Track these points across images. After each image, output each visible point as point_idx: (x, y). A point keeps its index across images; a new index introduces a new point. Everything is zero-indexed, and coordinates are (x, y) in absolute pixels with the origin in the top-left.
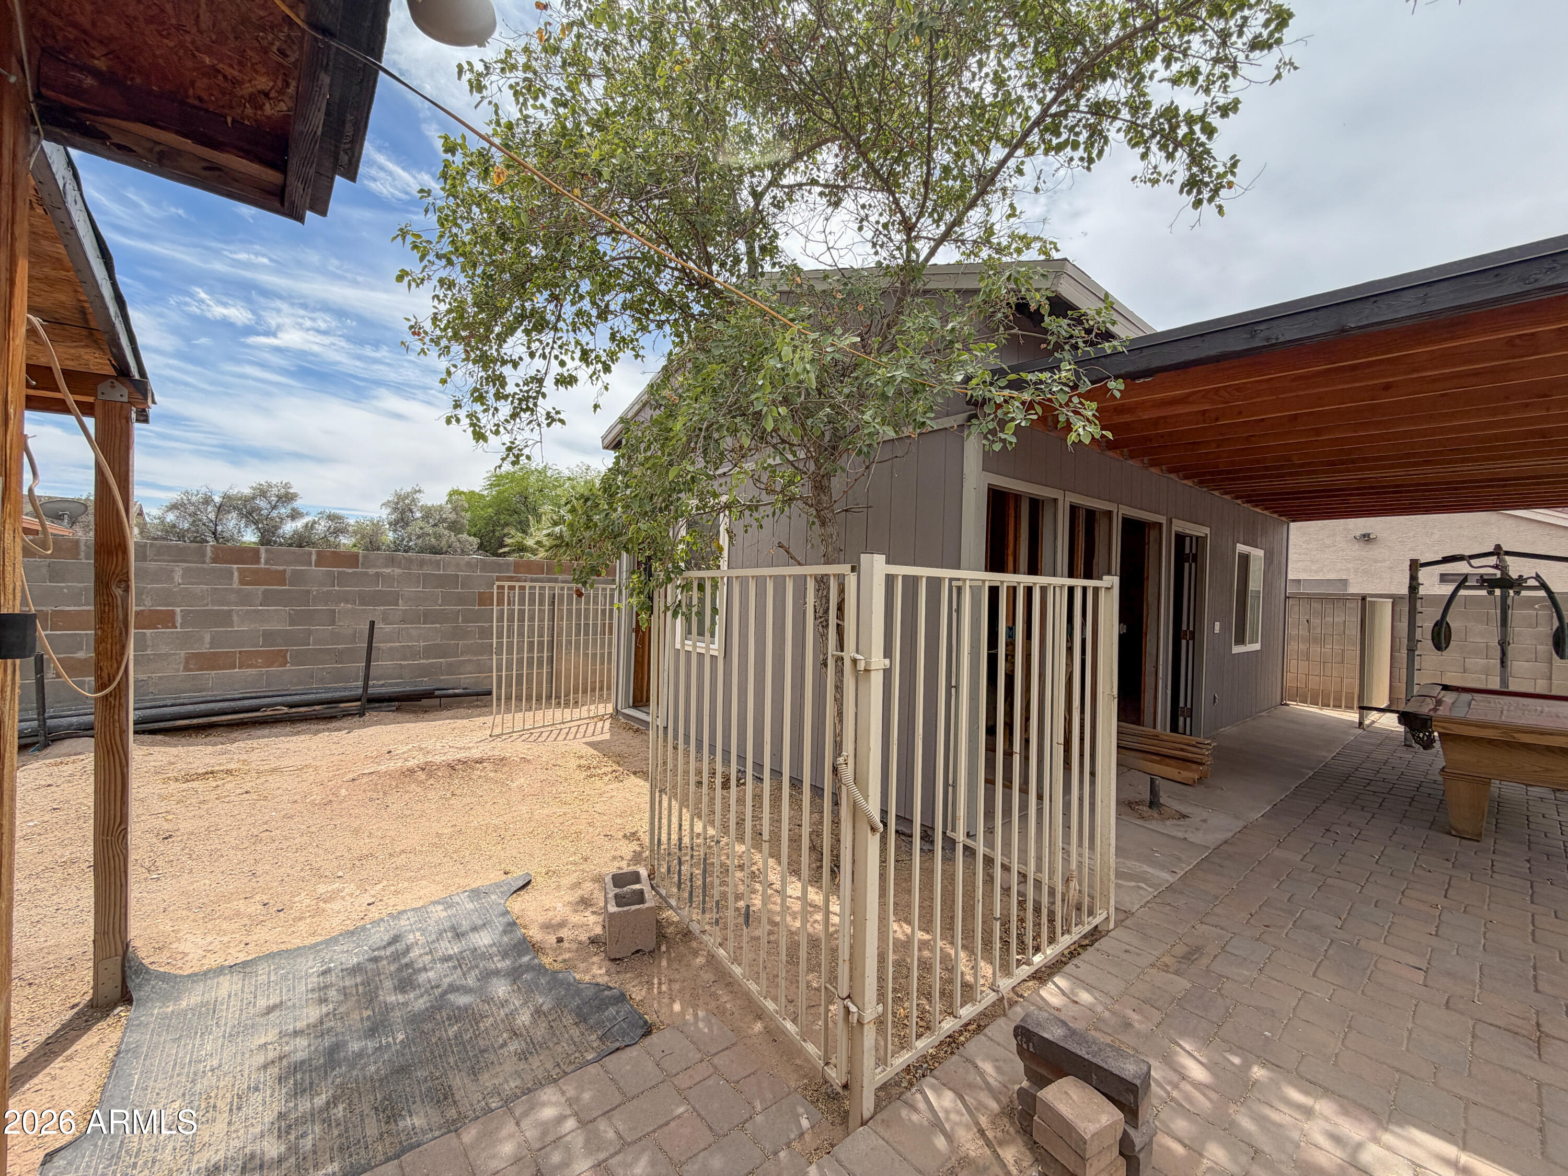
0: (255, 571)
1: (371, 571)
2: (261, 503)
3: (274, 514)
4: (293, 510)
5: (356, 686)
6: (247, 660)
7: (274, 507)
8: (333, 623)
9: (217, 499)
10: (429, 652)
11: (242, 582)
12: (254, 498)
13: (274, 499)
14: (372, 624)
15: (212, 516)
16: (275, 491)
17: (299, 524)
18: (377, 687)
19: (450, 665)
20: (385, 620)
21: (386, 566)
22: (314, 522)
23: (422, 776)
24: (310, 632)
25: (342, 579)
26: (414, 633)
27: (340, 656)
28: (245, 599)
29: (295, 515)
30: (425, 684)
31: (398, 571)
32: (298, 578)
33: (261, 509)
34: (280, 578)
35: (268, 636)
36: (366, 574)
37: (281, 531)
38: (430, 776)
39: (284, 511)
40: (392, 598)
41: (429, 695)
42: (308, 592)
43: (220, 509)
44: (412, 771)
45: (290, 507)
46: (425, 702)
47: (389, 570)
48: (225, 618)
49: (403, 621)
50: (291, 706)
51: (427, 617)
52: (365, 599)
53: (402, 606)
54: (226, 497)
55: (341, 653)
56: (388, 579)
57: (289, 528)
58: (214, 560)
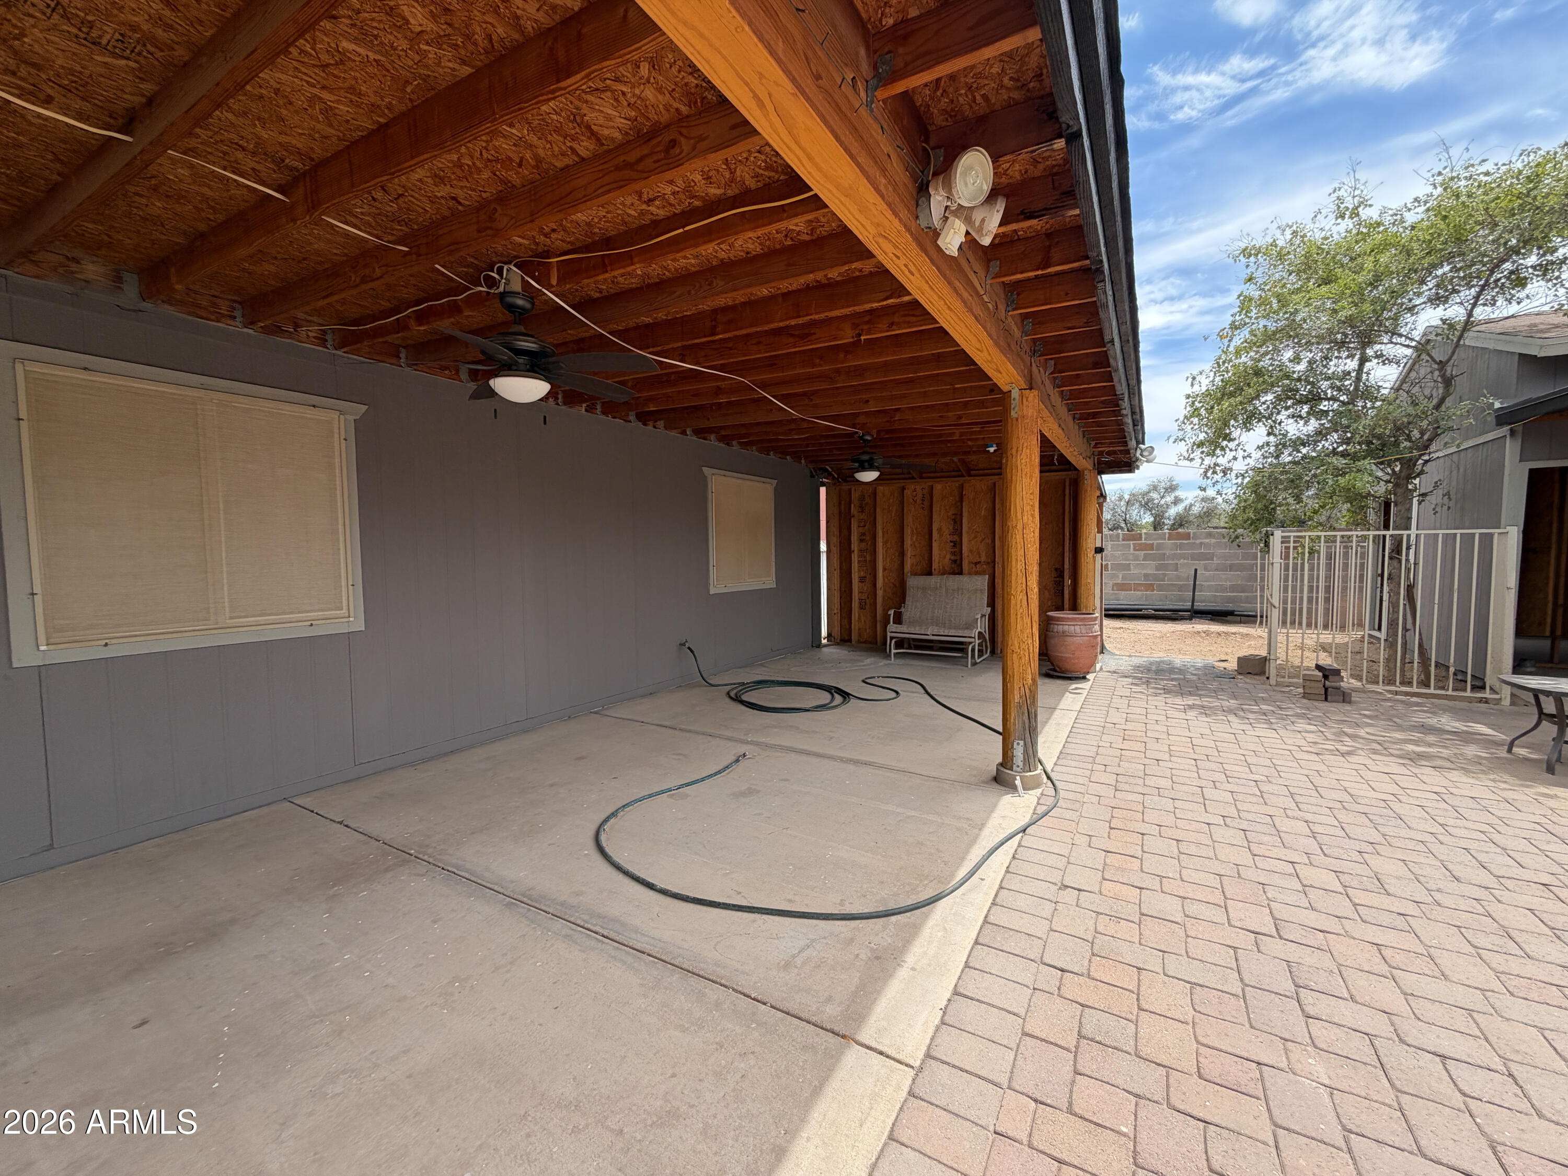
0: (1140, 544)
1: (1198, 541)
2: (1154, 495)
3: (1163, 502)
4: (1176, 497)
5: (1188, 605)
6: (1137, 587)
7: (1162, 497)
8: (1177, 570)
9: (1127, 497)
10: (1233, 588)
11: (1135, 550)
12: (1149, 492)
13: (1163, 490)
14: (1196, 570)
15: (1124, 509)
16: (1163, 484)
17: (1180, 508)
18: (1199, 605)
19: (1247, 597)
20: (1206, 569)
21: (1206, 538)
22: (1191, 505)
23: (1204, 635)
24: (1165, 575)
25: (1181, 547)
26: (1224, 577)
27: (1180, 588)
28: (1136, 558)
29: (1177, 501)
30: (1230, 607)
31: (1213, 541)
32: (1160, 547)
33: (1153, 500)
34: (1151, 547)
35: (1146, 575)
36: (1194, 543)
37: (1167, 515)
38: (1207, 635)
39: (1169, 499)
40: (1210, 557)
41: (1231, 613)
42: (1164, 554)
43: (1128, 503)
44: (1199, 632)
45: (1173, 495)
46: (1229, 618)
47: (1207, 541)
48: (1128, 567)
49: (1217, 570)
50: (1156, 610)
51: (1232, 568)
52: (1194, 557)
53: (1216, 561)
54: (1132, 495)
55: (1181, 586)
56: (1208, 546)
57: (1173, 512)
58: (1123, 540)
